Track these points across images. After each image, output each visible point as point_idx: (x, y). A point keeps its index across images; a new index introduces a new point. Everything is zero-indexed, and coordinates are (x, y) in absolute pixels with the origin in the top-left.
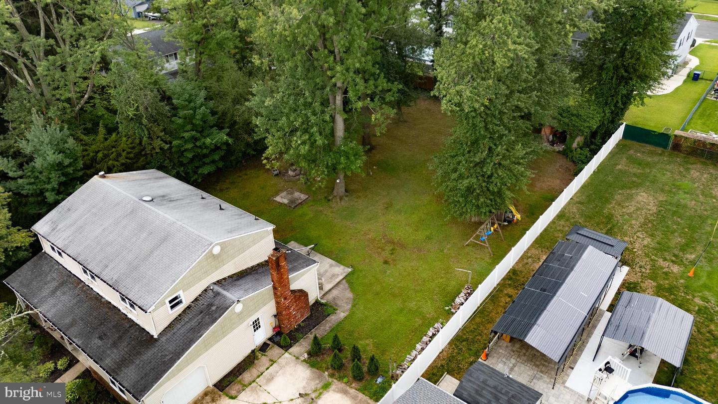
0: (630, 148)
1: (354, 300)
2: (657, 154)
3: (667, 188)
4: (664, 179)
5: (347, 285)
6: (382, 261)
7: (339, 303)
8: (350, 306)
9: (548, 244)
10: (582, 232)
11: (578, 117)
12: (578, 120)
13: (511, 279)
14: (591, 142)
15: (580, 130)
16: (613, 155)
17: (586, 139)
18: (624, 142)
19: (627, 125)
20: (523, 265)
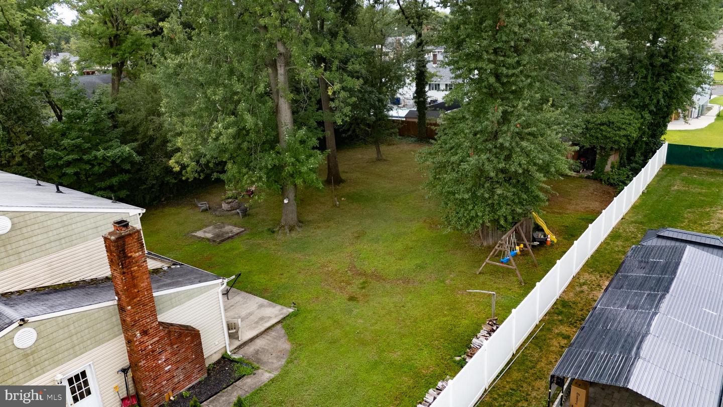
1: (292, 353)
5: (283, 331)
6: (347, 296)
7: (264, 358)
8: (283, 362)
9: (607, 267)
10: (666, 234)
11: (609, 126)
12: (609, 130)
13: (560, 313)
14: (630, 161)
15: (614, 142)
16: (662, 178)
17: (621, 158)
18: (669, 166)
19: (670, 145)
20: (576, 295)
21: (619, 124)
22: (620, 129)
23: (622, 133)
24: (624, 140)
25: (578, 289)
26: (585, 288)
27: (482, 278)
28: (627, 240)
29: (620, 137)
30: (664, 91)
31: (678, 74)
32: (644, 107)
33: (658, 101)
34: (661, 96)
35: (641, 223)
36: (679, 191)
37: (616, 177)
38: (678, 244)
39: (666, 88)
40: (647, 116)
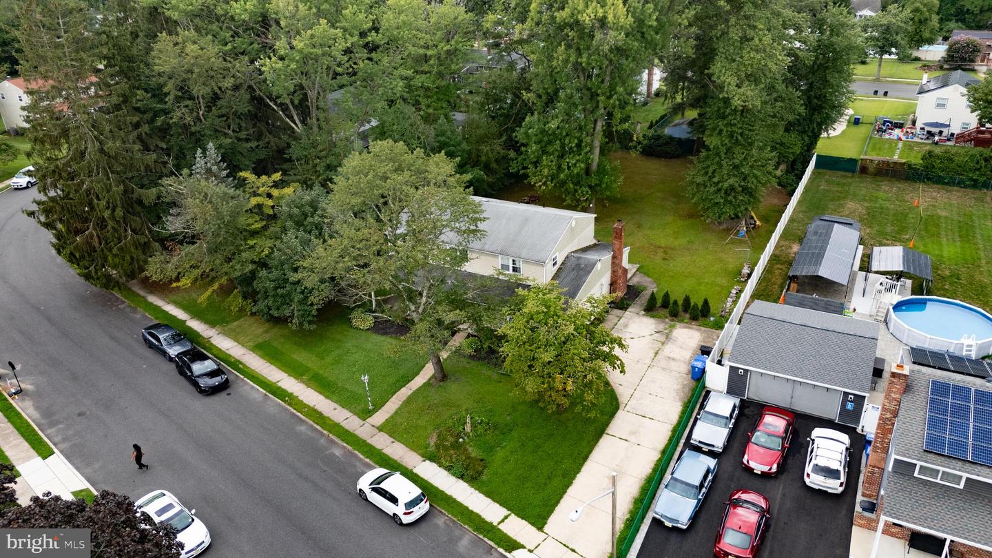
0: (825, 174)
1: (656, 281)
2: (848, 177)
3: (867, 198)
4: (862, 193)
6: (660, 258)
7: (645, 284)
8: (655, 285)
9: (792, 238)
10: (824, 218)
11: (781, 145)
12: (782, 148)
13: (775, 260)
14: (793, 169)
15: (785, 157)
16: (813, 180)
17: (787, 167)
18: (816, 170)
19: (817, 155)
20: (780, 251)
21: (788, 145)
22: (789, 148)
23: (790, 151)
24: (791, 156)
25: (780, 249)
26: (783, 248)
27: (728, 246)
28: (799, 223)
29: (789, 153)
30: (817, 122)
31: (827, 111)
32: (804, 132)
33: (814, 129)
34: (815, 125)
35: (805, 212)
36: (824, 190)
37: (785, 181)
38: (830, 223)
39: (819, 120)
40: (806, 139)
